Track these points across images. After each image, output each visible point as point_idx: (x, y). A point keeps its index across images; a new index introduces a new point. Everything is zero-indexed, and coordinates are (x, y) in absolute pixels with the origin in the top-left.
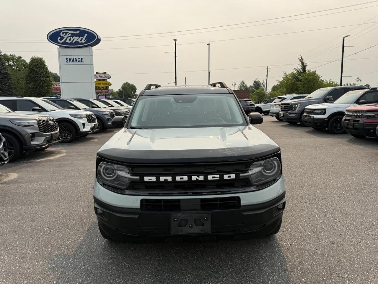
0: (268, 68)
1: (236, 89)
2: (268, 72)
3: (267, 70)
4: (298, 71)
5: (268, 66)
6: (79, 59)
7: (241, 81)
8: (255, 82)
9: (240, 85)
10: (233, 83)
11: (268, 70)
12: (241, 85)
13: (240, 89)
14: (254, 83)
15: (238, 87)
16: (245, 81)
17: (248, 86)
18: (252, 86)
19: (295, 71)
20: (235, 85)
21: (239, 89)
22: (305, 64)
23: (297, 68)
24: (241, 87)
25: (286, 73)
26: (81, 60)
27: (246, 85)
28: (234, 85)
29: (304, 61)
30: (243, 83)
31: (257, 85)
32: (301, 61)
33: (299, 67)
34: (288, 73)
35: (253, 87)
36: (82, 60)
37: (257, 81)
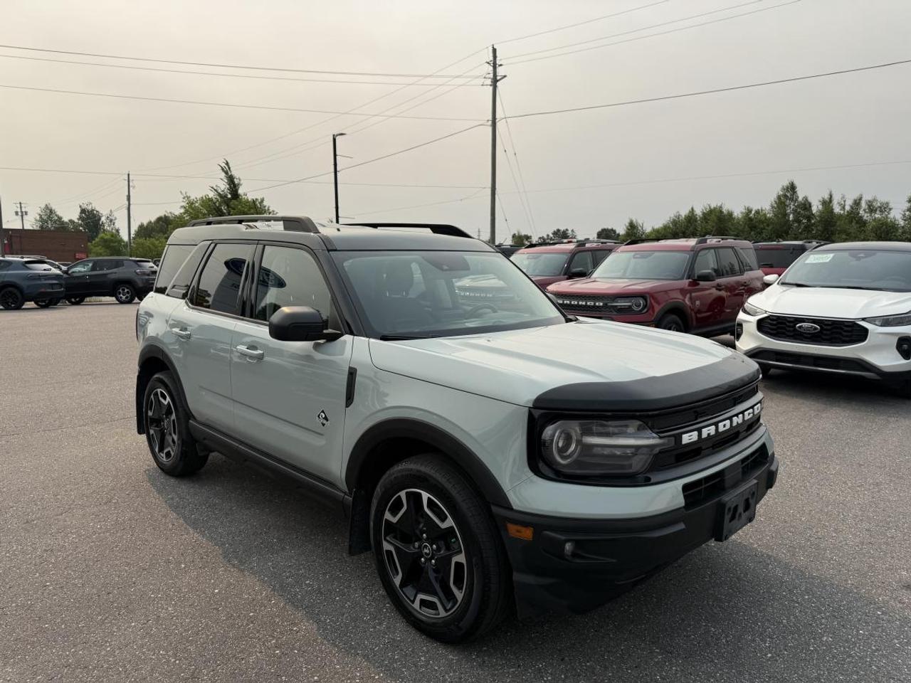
0: (131, 178)
1: (28, 226)
2: (131, 189)
3: (127, 182)
4: (219, 194)
5: (129, 175)
7: (43, 206)
8: (83, 211)
9: (41, 217)
10: (19, 210)
11: (131, 184)
12: (45, 218)
13: (41, 227)
14: (81, 213)
15: (33, 220)
16: (54, 207)
17: (66, 219)
18: (76, 221)
19: (212, 195)
20: (25, 216)
21: (38, 228)
22: (236, 181)
23: (216, 186)
24: (42, 220)
25: (188, 197)
27: (60, 218)
28: (20, 214)
29: (234, 172)
30: (50, 211)
31: (91, 219)
32: (226, 173)
33: (223, 186)
34: (193, 197)
35: (81, 225)
37: (89, 208)
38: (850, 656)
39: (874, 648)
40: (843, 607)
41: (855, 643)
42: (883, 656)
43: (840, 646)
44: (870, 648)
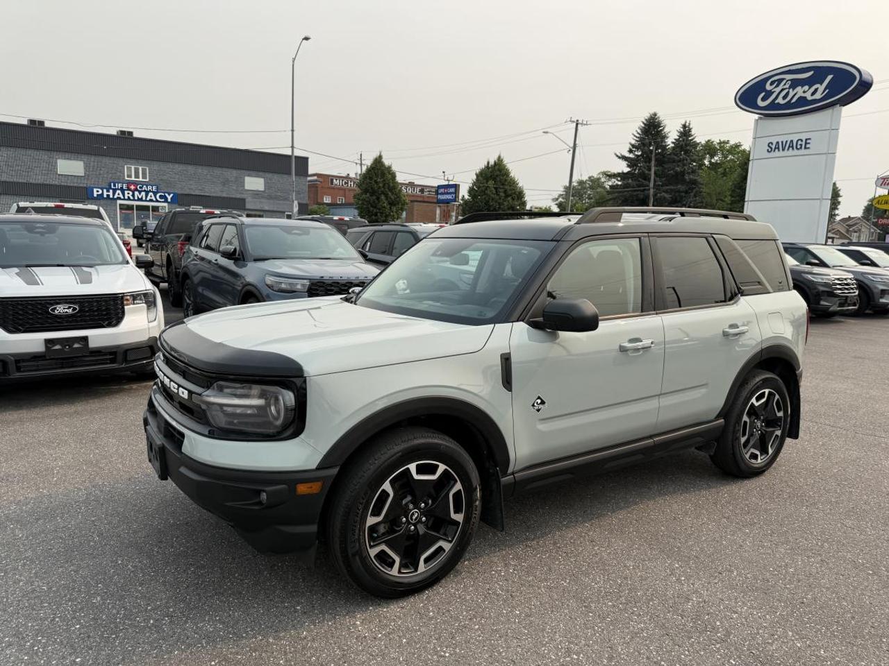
6: (800, 142)
26: (803, 143)
36: (806, 143)
38: (70, 600)
39: (57, 619)
40: (114, 639)
41: (74, 612)
42: (46, 619)
43: (82, 601)
44: (60, 617)
